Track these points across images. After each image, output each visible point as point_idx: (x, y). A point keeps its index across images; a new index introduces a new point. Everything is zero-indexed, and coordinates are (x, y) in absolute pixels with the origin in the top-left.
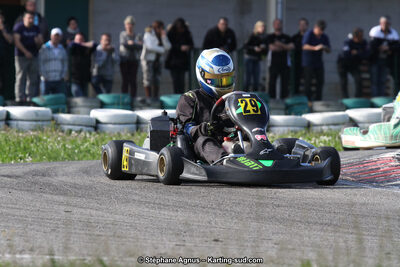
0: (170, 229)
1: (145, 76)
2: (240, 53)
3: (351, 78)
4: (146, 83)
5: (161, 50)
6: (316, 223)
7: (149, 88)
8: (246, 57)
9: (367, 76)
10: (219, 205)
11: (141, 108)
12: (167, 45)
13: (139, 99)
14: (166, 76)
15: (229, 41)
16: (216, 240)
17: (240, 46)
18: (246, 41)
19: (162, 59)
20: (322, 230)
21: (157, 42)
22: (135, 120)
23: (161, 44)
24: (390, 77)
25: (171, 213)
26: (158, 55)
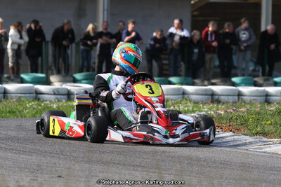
0: (27, 168)
1: (10, 59)
2: (78, 45)
3: (155, 64)
4: (10, 64)
5: (22, 42)
6: (130, 165)
7: (13, 68)
8: (82, 47)
9: (166, 62)
10: (62, 152)
11: (7, 83)
12: (26, 39)
13: (6, 76)
14: (25, 60)
15: (70, 36)
16: (59, 177)
17: (77, 39)
18: (82, 37)
19: (23, 48)
20: (134, 170)
21: (19, 36)
22: (3, 91)
23: (21, 38)
24: (182, 63)
25: (28, 157)
26: (19, 46)
